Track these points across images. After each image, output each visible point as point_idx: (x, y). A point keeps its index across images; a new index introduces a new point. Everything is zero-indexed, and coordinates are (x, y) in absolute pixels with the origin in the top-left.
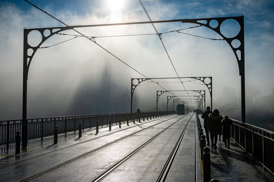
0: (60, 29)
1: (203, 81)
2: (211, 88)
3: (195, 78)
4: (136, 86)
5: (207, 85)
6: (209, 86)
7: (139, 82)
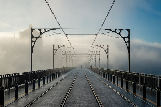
0: (49, 30)
6: (107, 51)
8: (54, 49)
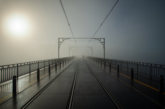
1: (100, 41)
2: (104, 44)
3: (95, 39)
4: (61, 43)
5: (102, 43)
6: (103, 43)
7: (63, 40)
8: (59, 42)
